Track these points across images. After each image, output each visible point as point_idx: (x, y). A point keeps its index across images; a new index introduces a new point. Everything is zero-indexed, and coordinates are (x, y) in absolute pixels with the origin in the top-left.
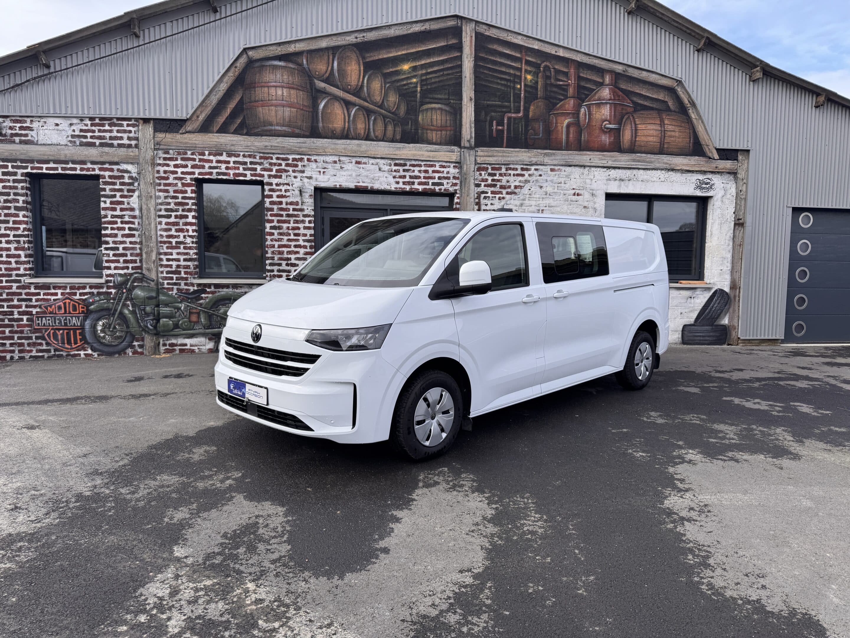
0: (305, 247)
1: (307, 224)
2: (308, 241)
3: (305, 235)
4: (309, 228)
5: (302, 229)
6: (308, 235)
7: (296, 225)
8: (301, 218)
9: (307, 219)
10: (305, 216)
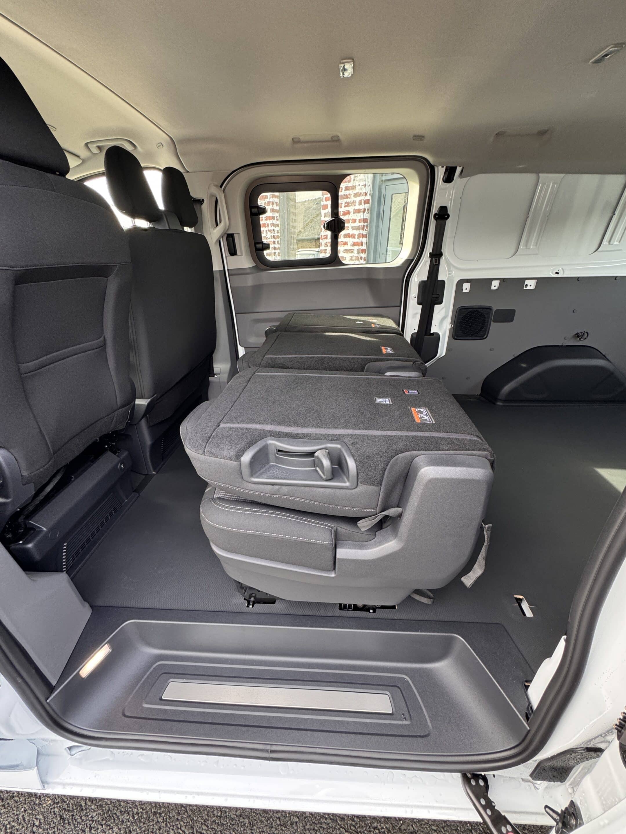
0: (353, 236)
1: (357, 207)
2: (358, 228)
3: (354, 221)
4: (358, 211)
5: (352, 213)
6: (357, 221)
7: (347, 209)
8: (352, 199)
9: (358, 199)
10: (356, 195)
